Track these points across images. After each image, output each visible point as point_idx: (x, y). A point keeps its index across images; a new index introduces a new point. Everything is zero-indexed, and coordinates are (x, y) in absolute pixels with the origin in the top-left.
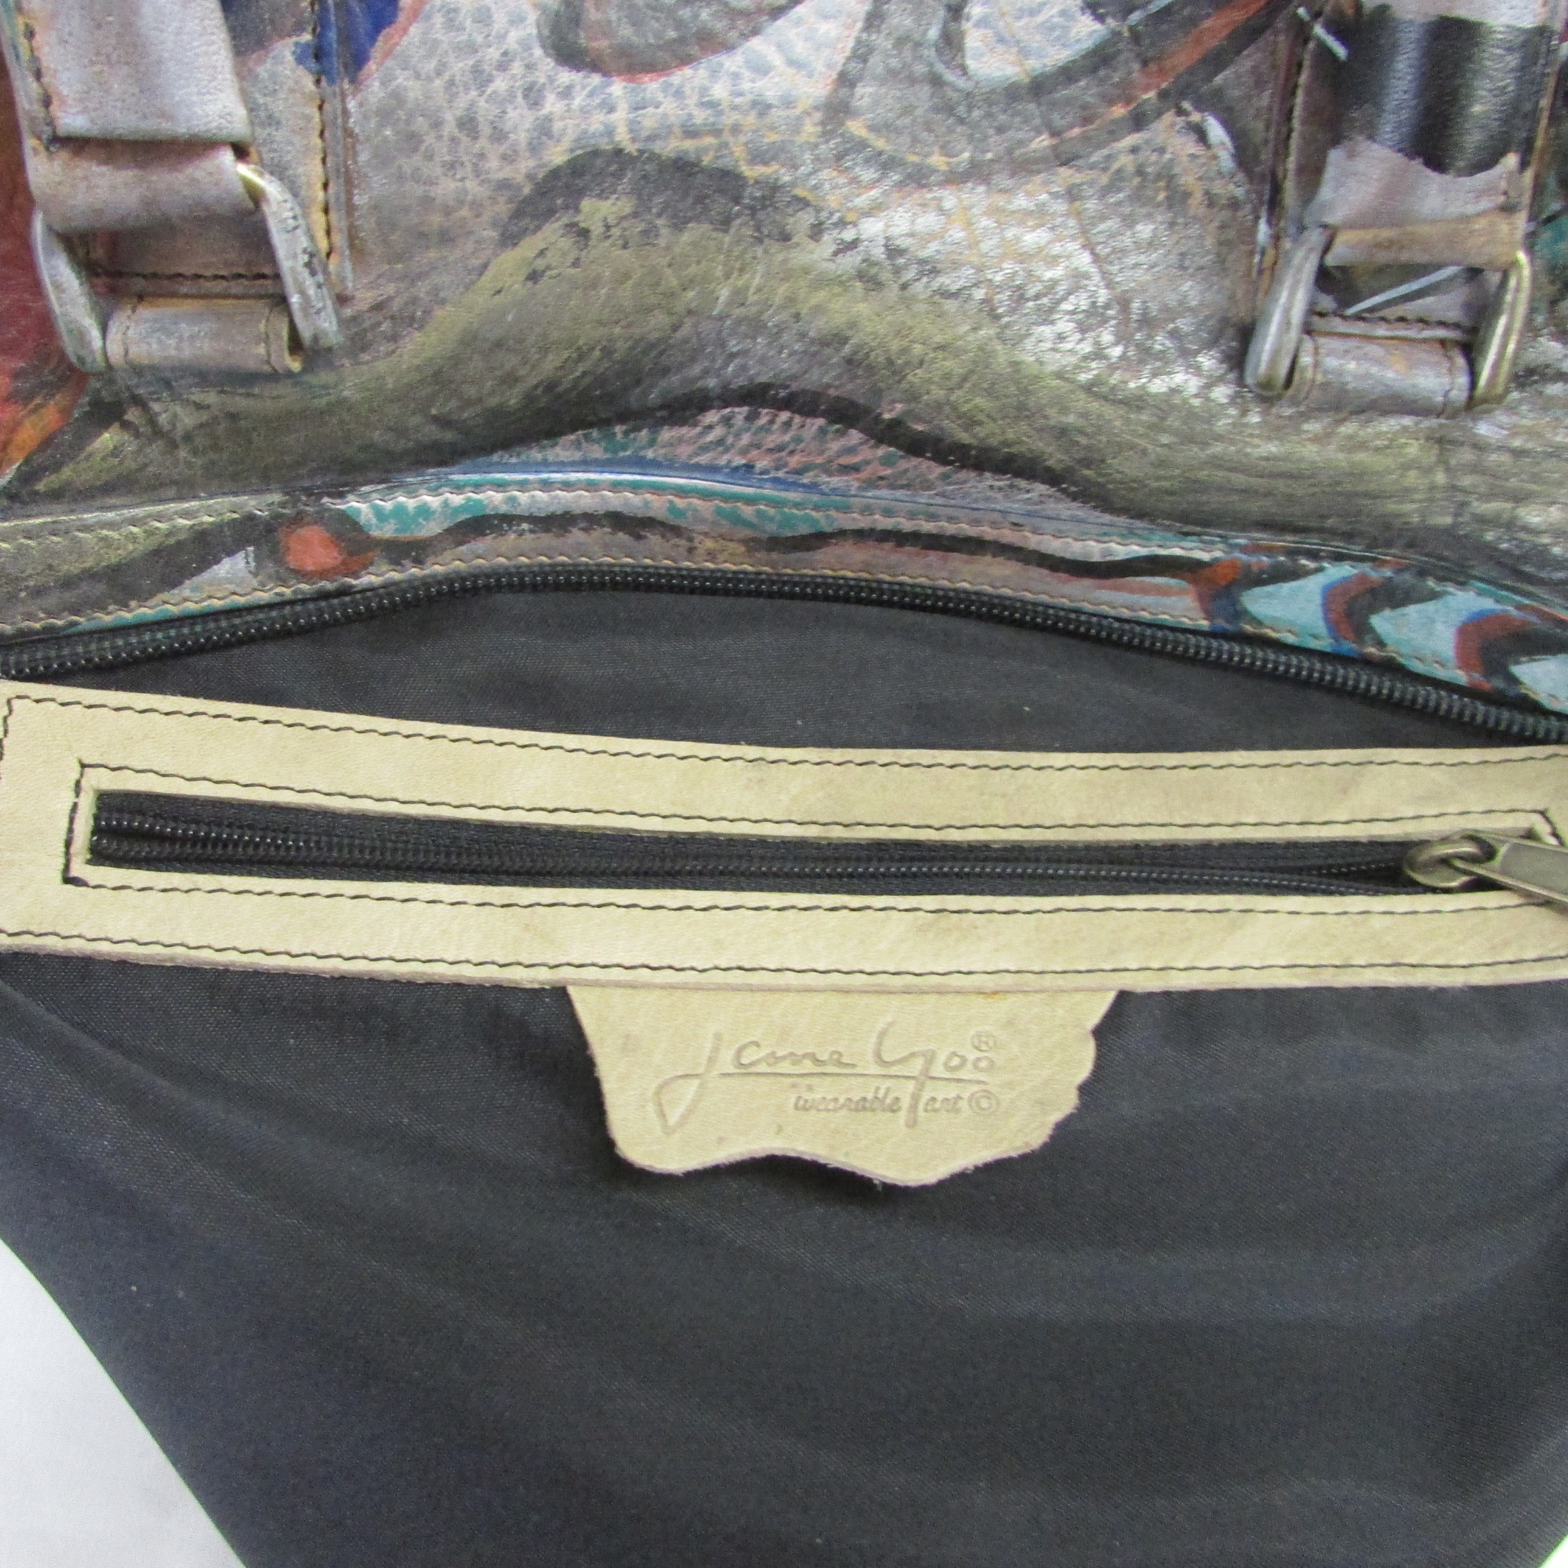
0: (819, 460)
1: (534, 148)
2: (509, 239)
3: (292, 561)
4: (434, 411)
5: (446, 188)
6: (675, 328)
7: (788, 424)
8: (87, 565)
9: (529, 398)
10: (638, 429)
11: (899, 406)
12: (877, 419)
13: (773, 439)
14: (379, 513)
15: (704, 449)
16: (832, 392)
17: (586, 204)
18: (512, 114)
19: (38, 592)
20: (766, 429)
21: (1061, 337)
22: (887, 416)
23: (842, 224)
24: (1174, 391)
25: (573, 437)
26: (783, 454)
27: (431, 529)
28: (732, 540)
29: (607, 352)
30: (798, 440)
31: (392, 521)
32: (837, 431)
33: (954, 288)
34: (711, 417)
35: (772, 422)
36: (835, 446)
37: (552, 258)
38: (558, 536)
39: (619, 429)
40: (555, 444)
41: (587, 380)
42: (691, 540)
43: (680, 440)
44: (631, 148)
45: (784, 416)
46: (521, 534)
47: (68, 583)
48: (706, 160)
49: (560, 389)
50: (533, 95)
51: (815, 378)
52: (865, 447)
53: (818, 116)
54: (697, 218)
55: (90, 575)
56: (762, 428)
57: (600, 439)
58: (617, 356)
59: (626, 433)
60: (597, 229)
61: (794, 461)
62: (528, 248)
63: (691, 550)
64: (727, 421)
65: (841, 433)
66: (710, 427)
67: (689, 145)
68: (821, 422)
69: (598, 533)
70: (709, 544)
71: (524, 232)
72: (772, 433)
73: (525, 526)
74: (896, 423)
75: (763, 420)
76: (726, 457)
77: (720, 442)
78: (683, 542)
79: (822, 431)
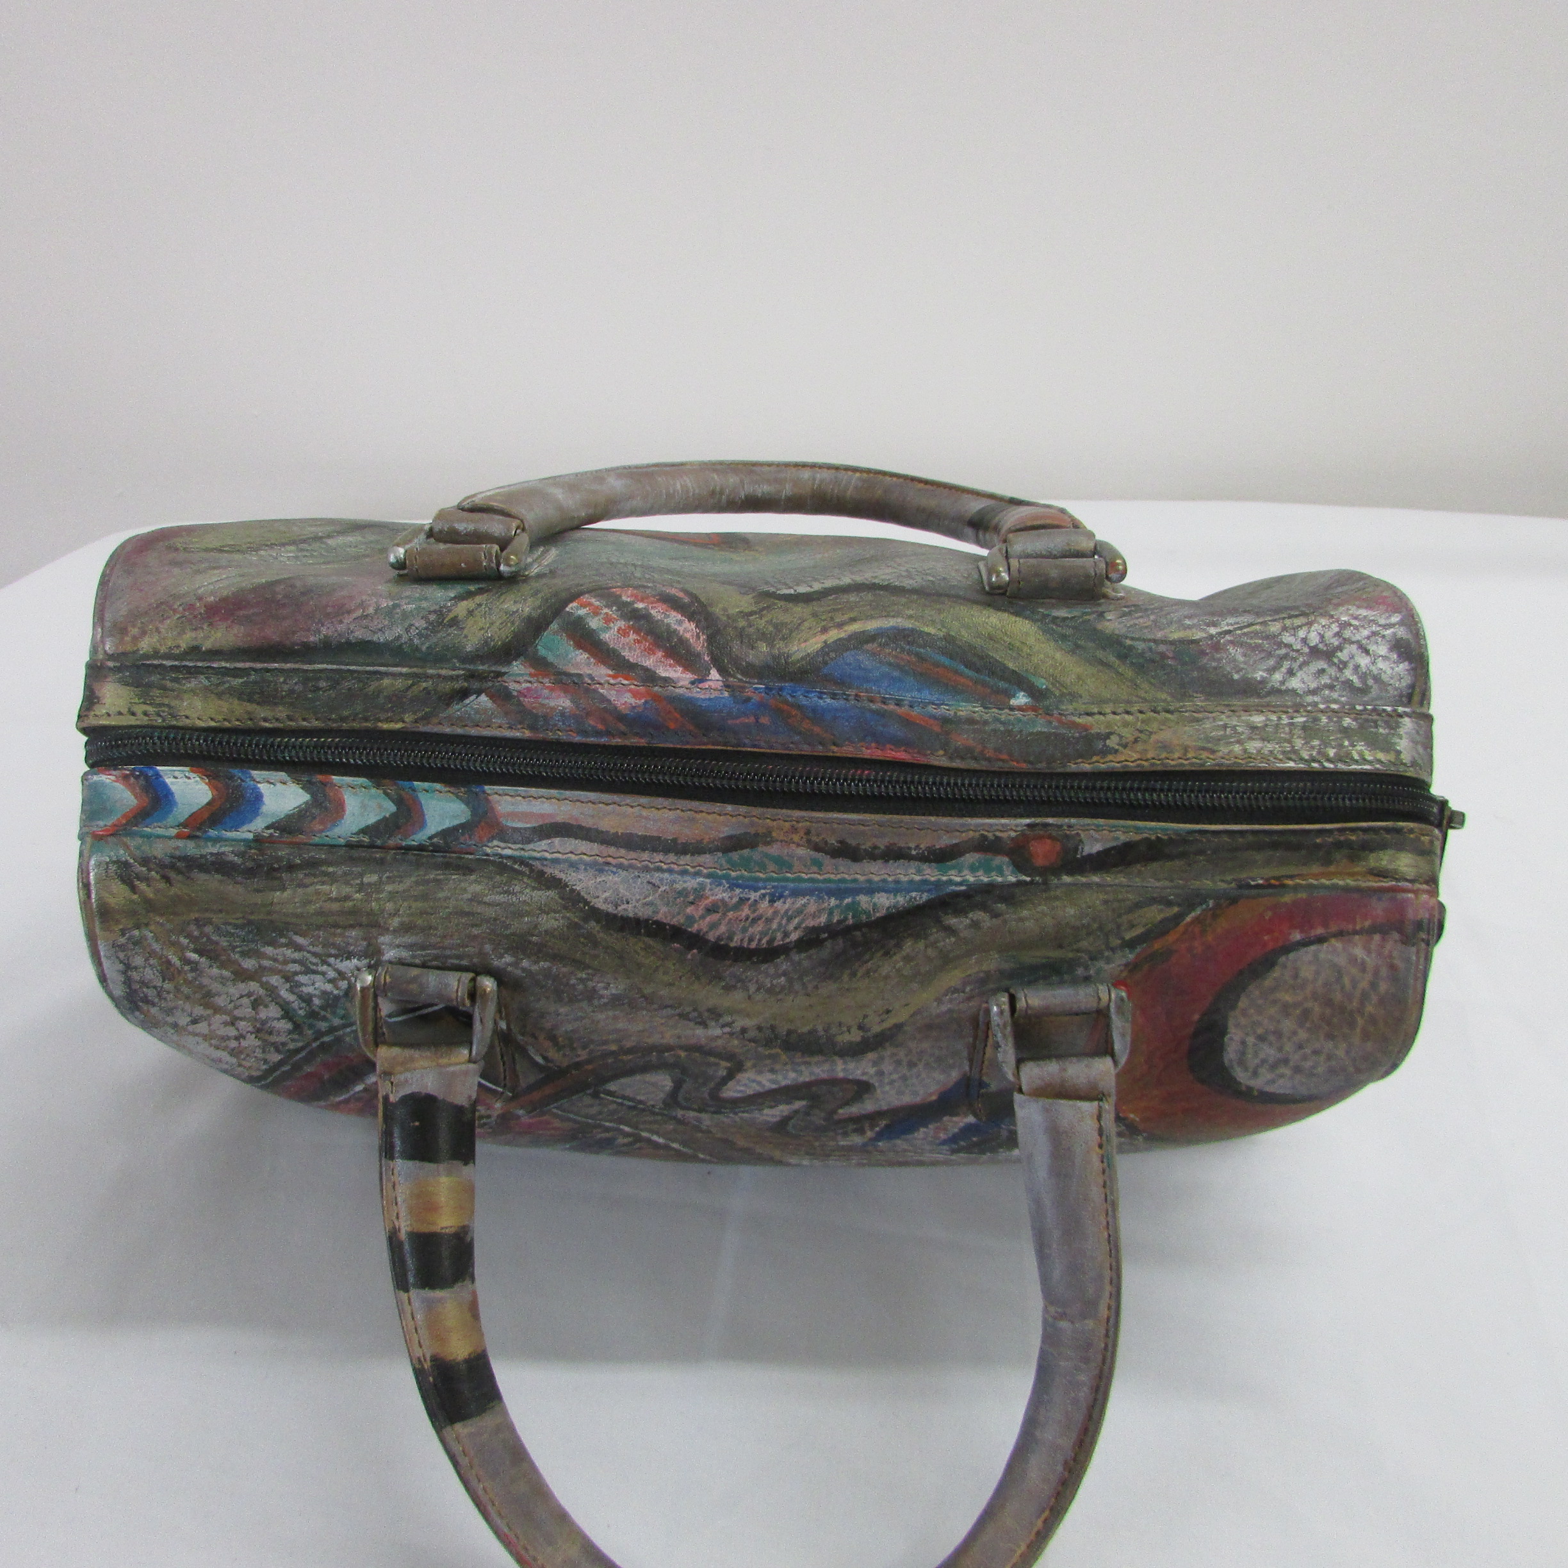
0: (731, 914)
1: (882, 1058)
2: (899, 1027)
3: (1058, 846)
4: (953, 939)
5: (925, 1045)
6: (816, 987)
7: (751, 940)
8: (1170, 863)
9: (899, 946)
10: (839, 922)
11: (689, 957)
12: (700, 949)
13: (759, 927)
14: (1001, 872)
15: (799, 912)
16: (728, 962)
17: (859, 1039)
18: (891, 1068)
19: (1201, 852)
20: (763, 934)
21: (606, 988)
22: (695, 951)
23: (731, 1034)
24: (536, 962)
25: (878, 915)
26: (752, 916)
27: (971, 858)
28: (781, 841)
29: (853, 974)
30: (744, 930)
31: (994, 866)
32: (722, 940)
33: (669, 1009)
34: (794, 937)
35: (760, 940)
36: (723, 928)
37: (877, 1019)
38: (895, 844)
39: (850, 922)
40: (888, 908)
41: (867, 957)
42: (809, 841)
43: (814, 916)
44: (836, 1058)
45: (753, 945)
46: (917, 847)
47: (1183, 855)
48: (800, 1054)
49: (882, 952)
50: (881, 1073)
51: (738, 969)
52: (705, 930)
53: (745, 1068)
54: (803, 1034)
55: (1170, 857)
56: (766, 934)
57: (861, 913)
58: (848, 972)
59: (846, 919)
60: (854, 1030)
61: (746, 911)
62: (891, 1022)
63: (808, 833)
64: (786, 934)
65: (719, 938)
66: (796, 928)
67: (808, 1059)
68: (732, 945)
69: (867, 845)
70: (796, 838)
71: (890, 1029)
72: (759, 932)
73: (914, 852)
74: (690, 948)
75: (764, 941)
76: (787, 906)
77: (790, 919)
78: (814, 838)
79: (730, 938)
